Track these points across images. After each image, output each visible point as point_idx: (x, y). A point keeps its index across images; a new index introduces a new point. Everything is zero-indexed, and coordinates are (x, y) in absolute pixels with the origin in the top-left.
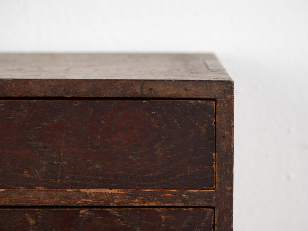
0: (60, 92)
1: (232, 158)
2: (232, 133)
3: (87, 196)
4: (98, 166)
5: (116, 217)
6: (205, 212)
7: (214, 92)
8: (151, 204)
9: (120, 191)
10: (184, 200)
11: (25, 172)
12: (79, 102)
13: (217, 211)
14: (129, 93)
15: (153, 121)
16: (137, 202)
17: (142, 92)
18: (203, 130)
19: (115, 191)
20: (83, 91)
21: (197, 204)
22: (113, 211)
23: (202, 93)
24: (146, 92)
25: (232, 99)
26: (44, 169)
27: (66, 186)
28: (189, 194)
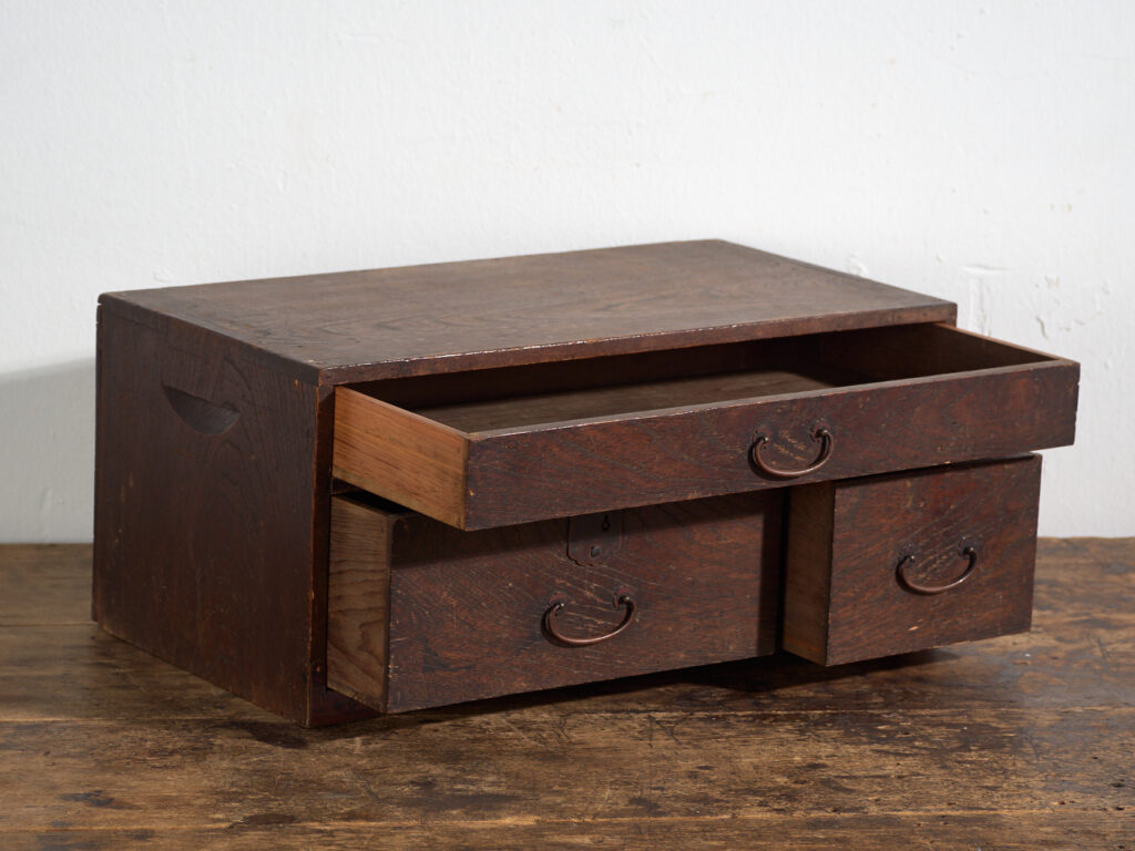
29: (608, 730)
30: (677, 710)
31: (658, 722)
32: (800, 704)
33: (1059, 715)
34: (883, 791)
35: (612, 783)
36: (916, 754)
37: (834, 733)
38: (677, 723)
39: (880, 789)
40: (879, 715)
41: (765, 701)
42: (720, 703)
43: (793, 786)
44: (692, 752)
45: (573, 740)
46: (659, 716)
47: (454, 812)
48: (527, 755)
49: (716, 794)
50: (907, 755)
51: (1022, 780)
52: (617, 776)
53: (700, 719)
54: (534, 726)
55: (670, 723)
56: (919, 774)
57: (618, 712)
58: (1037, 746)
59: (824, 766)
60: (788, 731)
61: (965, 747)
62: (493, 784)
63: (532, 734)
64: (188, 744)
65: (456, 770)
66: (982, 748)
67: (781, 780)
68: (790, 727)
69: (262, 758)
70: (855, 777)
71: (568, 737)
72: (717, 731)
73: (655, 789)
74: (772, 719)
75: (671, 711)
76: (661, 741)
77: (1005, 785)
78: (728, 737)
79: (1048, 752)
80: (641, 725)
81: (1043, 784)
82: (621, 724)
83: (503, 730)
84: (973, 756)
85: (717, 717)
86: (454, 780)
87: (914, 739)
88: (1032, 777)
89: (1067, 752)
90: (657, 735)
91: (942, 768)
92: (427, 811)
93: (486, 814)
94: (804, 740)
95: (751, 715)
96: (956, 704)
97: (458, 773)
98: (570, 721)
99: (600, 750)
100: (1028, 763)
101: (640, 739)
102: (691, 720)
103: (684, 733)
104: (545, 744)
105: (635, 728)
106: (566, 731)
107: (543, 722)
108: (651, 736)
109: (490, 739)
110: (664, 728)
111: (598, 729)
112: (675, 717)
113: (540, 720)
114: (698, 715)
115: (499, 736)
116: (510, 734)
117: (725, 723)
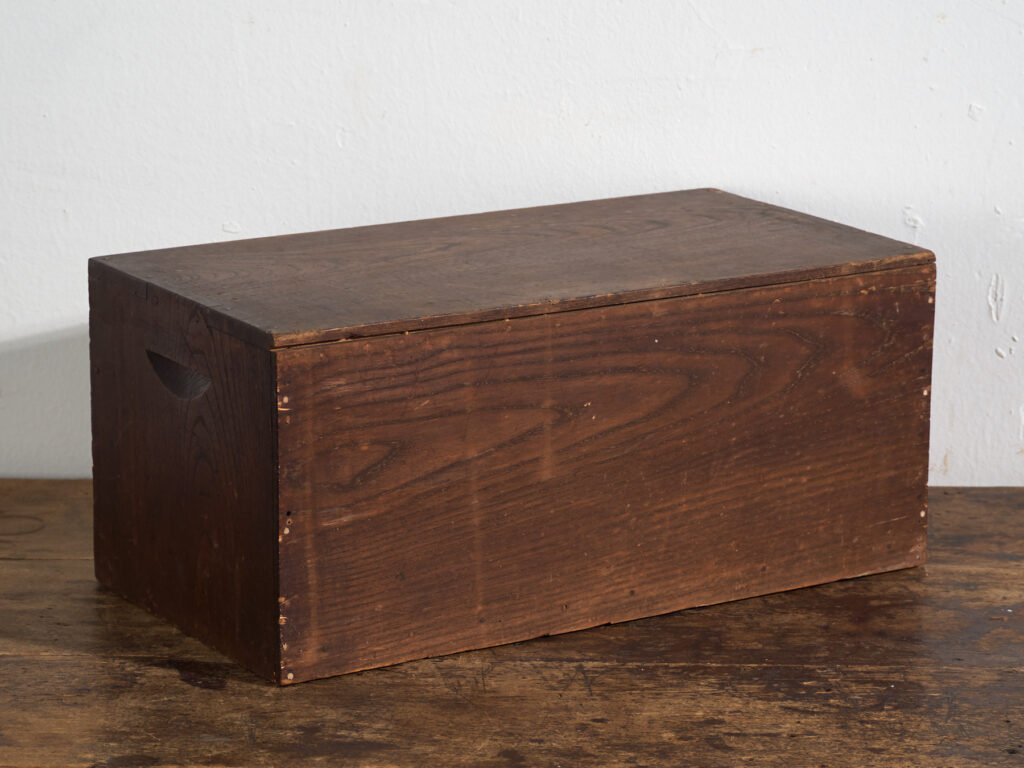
29: (529, 678)
30: (611, 660)
33: (999, 674)
34: (765, 751)
35: (496, 733)
36: (823, 713)
37: (754, 688)
38: (603, 673)
39: (761, 748)
40: (814, 670)
42: (661, 654)
43: (675, 742)
44: (598, 703)
45: (487, 688)
46: (589, 665)
47: (318, 759)
48: (432, 702)
49: (590, 748)
50: (813, 713)
51: (914, 743)
52: (506, 726)
53: (630, 671)
54: (459, 673)
55: (596, 672)
56: (812, 734)
58: (956, 706)
59: (721, 722)
60: (710, 685)
61: (879, 707)
62: (380, 731)
63: (451, 681)
64: (113, 681)
65: (351, 715)
66: (896, 708)
67: (667, 735)
68: (713, 680)
69: (173, 698)
70: (745, 735)
71: (484, 685)
72: (638, 682)
73: (533, 741)
74: (701, 671)
75: (605, 660)
76: (577, 690)
77: (893, 749)
78: (643, 690)
79: (962, 713)
80: (564, 675)
81: (933, 748)
82: (546, 673)
84: (881, 716)
85: (647, 668)
86: (342, 726)
87: (833, 696)
88: (928, 740)
89: (980, 715)
90: (575, 686)
91: (842, 727)
92: (292, 757)
93: (348, 762)
94: (719, 694)
95: (682, 667)
96: (900, 660)
97: (352, 718)
98: (497, 669)
99: (506, 698)
100: (934, 724)
101: (555, 689)
102: (619, 670)
103: (602, 684)
104: (457, 691)
105: (557, 677)
106: (487, 679)
107: (470, 669)
108: (568, 686)
109: (406, 685)
110: (586, 678)
111: (520, 677)
112: (606, 667)
113: (469, 666)
114: (630, 665)
115: (417, 682)
116: (430, 680)
117: (651, 674)
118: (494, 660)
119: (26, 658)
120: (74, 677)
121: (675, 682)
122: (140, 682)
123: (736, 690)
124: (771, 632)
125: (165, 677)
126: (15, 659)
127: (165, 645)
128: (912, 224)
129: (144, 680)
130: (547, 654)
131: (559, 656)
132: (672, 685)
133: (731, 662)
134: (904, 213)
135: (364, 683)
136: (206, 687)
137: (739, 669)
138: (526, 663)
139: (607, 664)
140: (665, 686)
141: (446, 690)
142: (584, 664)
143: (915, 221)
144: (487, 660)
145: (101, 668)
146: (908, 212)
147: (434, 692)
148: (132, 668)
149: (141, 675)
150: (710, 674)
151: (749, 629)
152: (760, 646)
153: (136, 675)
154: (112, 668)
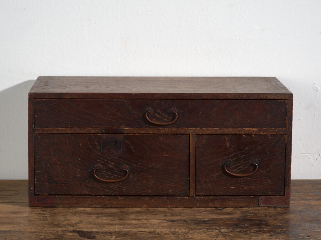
0: (237, 97)
1: (292, 118)
2: (292, 111)
3: (245, 131)
4: (249, 121)
5: (254, 137)
6: (283, 136)
7: (287, 97)
8: (266, 133)
9: (256, 129)
10: (276, 132)
11: (225, 123)
12: (243, 101)
13: (287, 135)
14: (259, 98)
15: (267, 106)
16: (261, 133)
17: (263, 97)
18: (283, 109)
19: (254, 129)
20: (244, 97)
21: (281, 133)
22: (253, 135)
23: (283, 97)
24: (265, 97)
25: (292, 100)
26: (231, 122)
27: (238, 128)
28: (278, 130)
29: (203, 234)
31: (222, 232)
32: (275, 227)
37: (283, 236)
38: (228, 233)
41: (263, 227)
42: (247, 227)
45: (189, 237)
46: (223, 230)
53: (237, 232)
54: (177, 233)
55: (226, 232)
57: (209, 229)
60: (267, 236)
63: (175, 235)
64: (55, 237)
68: (268, 234)
71: (188, 237)
72: (242, 235)
74: (263, 232)
75: (228, 229)
78: (244, 237)
80: (215, 233)
82: (208, 233)
83: (166, 234)
85: (243, 231)
90: (220, 236)
94: (271, 238)
95: (256, 231)
98: (191, 232)
101: (213, 238)
102: (234, 232)
103: (229, 236)
104: (178, 238)
105: (213, 234)
106: (188, 235)
107: (181, 232)
108: (217, 236)
109: (160, 237)
110: (223, 234)
111: (200, 234)
112: (229, 231)
113: (180, 231)
114: (238, 230)
115: (163, 236)
116: (168, 235)
117: (246, 233)
118: (188, 229)
119: (22, 230)
120: (41, 236)
121: (255, 235)
122: (65, 237)
123: (277, 237)
124: (283, 220)
125: (73, 236)
126: (18, 231)
127: (71, 226)
128: (316, 89)
129: (66, 236)
130: (207, 227)
131: (210, 228)
132: (254, 236)
133: (272, 229)
134: (313, 85)
135: (145, 236)
136: (89, 238)
137: (276, 231)
138: (200, 230)
139: (229, 230)
140: (251, 236)
141: (175, 238)
142: (221, 230)
143: (317, 88)
144: (187, 229)
145: (50, 233)
146: (315, 85)
147: (170, 239)
148: (61, 233)
149: (64, 235)
150: (266, 232)
151: (276, 219)
152: (281, 224)
153: (63, 235)
154: (54, 233)
